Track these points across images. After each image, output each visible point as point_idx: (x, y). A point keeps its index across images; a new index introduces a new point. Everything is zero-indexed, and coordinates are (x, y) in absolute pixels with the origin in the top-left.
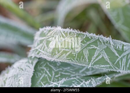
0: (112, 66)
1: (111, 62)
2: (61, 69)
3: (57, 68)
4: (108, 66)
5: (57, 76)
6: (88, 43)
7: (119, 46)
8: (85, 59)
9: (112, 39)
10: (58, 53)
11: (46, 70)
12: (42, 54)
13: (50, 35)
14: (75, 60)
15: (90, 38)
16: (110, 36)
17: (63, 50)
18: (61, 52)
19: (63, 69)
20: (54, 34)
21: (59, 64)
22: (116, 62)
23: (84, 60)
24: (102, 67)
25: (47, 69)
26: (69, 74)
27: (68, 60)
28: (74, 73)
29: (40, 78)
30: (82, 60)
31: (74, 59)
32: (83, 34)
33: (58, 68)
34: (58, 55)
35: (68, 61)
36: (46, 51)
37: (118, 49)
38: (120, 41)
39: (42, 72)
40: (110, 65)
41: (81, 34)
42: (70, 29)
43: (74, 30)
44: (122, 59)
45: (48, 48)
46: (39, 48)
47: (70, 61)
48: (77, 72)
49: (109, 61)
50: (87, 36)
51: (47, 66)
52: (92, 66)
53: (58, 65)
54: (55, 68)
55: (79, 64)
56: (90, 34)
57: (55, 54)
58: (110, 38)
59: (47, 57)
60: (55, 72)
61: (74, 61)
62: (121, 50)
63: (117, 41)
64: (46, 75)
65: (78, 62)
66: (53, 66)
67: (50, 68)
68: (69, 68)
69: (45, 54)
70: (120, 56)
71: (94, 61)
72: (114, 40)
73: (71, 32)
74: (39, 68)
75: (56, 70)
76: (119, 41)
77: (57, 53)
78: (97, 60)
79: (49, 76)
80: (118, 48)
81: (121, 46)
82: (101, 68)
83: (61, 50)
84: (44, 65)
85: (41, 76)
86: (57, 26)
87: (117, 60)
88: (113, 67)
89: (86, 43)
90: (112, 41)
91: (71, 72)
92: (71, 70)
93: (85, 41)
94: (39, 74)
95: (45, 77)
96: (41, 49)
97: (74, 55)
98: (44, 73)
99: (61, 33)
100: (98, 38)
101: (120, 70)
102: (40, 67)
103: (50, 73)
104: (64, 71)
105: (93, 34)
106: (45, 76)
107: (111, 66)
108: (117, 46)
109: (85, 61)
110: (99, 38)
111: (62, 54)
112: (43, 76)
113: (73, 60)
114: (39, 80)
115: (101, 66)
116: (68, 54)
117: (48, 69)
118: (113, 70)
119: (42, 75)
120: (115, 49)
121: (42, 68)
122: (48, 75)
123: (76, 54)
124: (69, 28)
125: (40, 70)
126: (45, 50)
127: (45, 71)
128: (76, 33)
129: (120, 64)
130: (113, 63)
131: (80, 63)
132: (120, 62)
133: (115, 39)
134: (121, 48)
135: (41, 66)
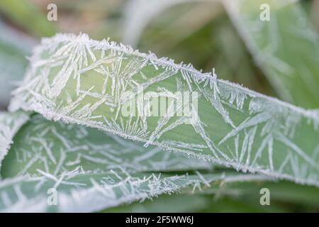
0: (212, 149)
1: (211, 138)
2: (85, 147)
3: (74, 144)
4: (200, 146)
5: (71, 164)
6: (152, 81)
7: (235, 100)
8: (139, 122)
9: (218, 78)
10: (74, 100)
11: (45, 144)
12: (35, 101)
13: (60, 54)
14: (112, 122)
15: (157, 69)
16: (214, 70)
17: (84, 95)
18: (80, 99)
19: (91, 149)
20: (69, 53)
21: (82, 133)
22: (225, 138)
23: (136, 124)
24: (182, 149)
25: (48, 143)
26: (104, 161)
27: (94, 120)
28: (119, 160)
29: (25, 164)
30: (132, 124)
31: (110, 120)
32: (141, 58)
33: (78, 145)
34: (72, 106)
35: (94, 122)
36: (45, 95)
37: (234, 106)
38: (240, 87)
39: (34, 148)
40: (206, 145)
41: (136, 57)
42: (110, 42)
43: (120, 46)
44: (242, 133)
45: (51, 87)
46: (31, 88)
47: (100, 123)
48: (127, 160)
49: (203, 135)
50: (149, 61)
51: (49, 136)
52: (155, 141)
53: (79, 136)
54: (69, 144)
55: (122, 134)
56: (159, 60)
57: (65, 104)
58: (212, 74)
59: (46, 109)
60: (68, 154)
61: (110, 124)
62: (242, 111)
63: (231, 84)
64: (44, 159)
65: (121, 127)
66: (65, 136)
67: (57, 141)
68: (107, 146)
69: (41, 103)
70: (237, 126)
71: (162, 129)
72: (224, 82)
73: (110, 50)
74: (29, 139)
75: (72, 147)
76: (237, 86)
77: (69, 100)
78: (170, 127)
79: (51, 161)
80: (231, 102)
81: (243, 99)
82: (180, 150)
83: (81, 94)
84: (44, 133)
85: (28, 159)
86: (81, 33)
87: (229, 135)
88: (214, 152)
89: (145, 81)
90: (218, 83)
91: (111, 157)
92: (113, 151)
93: (144, 77)
94: (27, 154)
95: (40, 162)
96: (34, 90)
97: (112, 110)
98: (38, 151)
99: (87, 51)
100: (179, 71)
101: (235, 161)
102: (31, 135)
103: (53, 154)
104: (91, 153)
105: (168, 60)
106: (39, 159)
107: (209, 148)
108: (230, 97)
109: (139, 126)
110: (181, 71)
111: (81, 105)
112: (35, 160)
113: (107, 122)
114: (23, 168)
115: (179, 146)
116: (97, 104)
117: (51, 145)
118: (212, 158)
119: (33, 156)
120: (225, 106)
121: (36, 139)
122: (49, 160)
123: (117, 107)
124: (109, 39)
125: (30, 143)
126: (43, 93)
127: (41, 148)
128: (122, 52)
129: (237, 146)
130: (216, 141)
131: (126, 131)
132: (236, 140)
133: (225, 79)
134: (240, 103)
135: (33, 134)
